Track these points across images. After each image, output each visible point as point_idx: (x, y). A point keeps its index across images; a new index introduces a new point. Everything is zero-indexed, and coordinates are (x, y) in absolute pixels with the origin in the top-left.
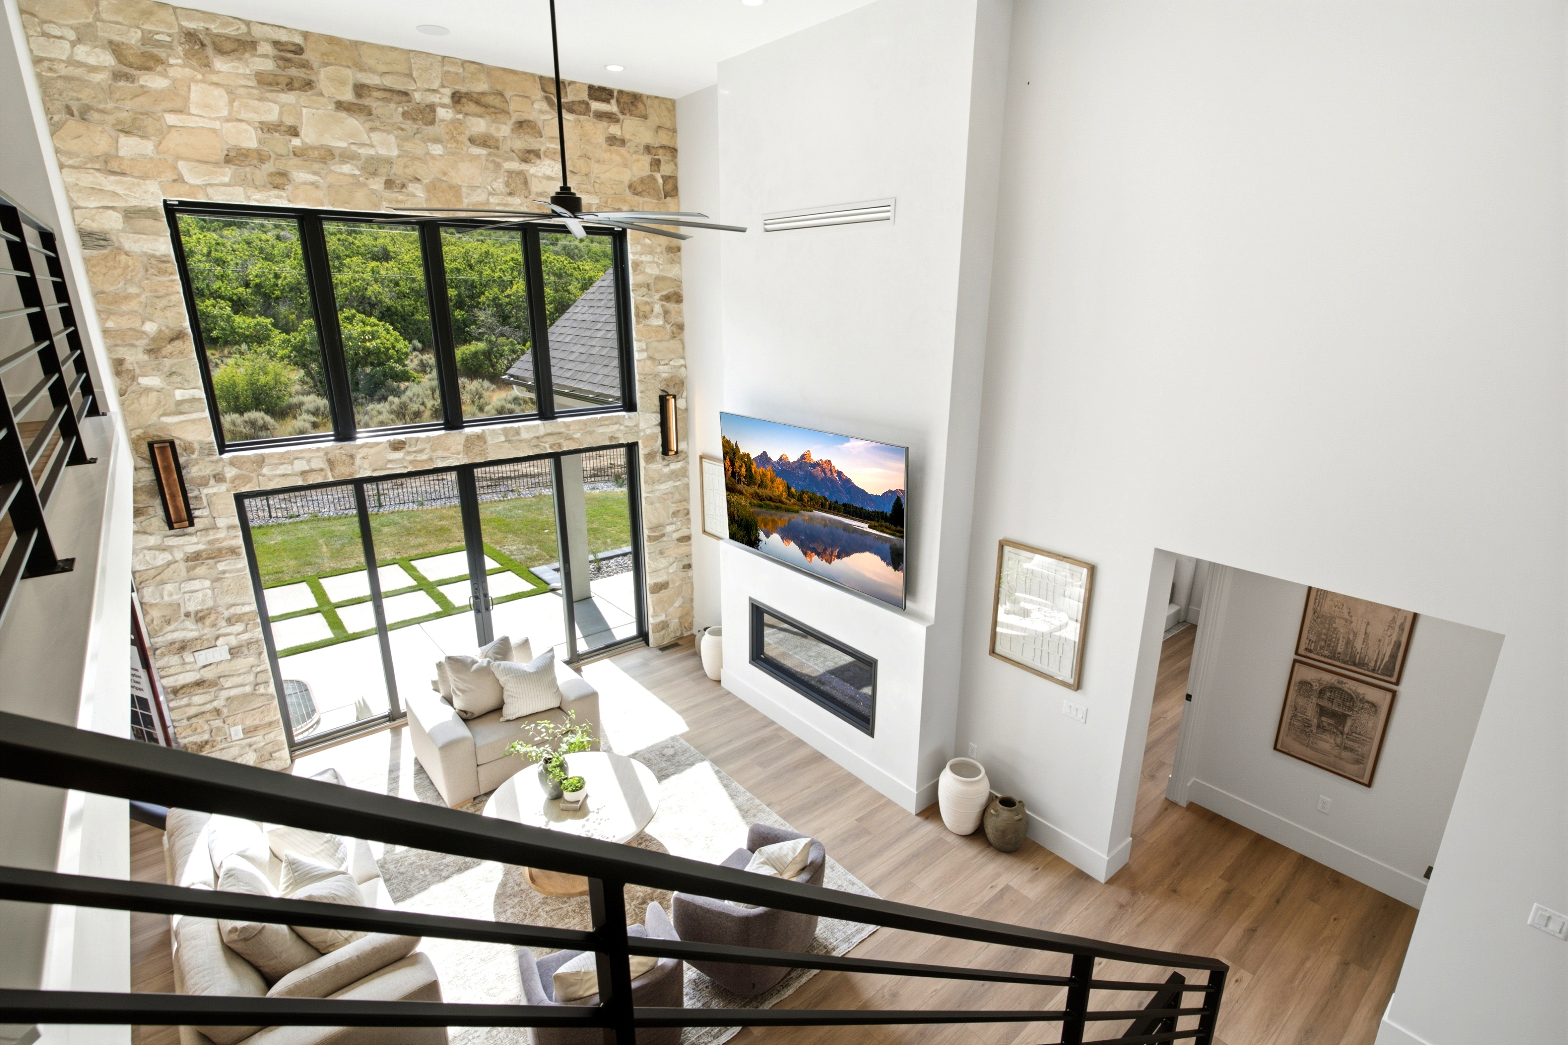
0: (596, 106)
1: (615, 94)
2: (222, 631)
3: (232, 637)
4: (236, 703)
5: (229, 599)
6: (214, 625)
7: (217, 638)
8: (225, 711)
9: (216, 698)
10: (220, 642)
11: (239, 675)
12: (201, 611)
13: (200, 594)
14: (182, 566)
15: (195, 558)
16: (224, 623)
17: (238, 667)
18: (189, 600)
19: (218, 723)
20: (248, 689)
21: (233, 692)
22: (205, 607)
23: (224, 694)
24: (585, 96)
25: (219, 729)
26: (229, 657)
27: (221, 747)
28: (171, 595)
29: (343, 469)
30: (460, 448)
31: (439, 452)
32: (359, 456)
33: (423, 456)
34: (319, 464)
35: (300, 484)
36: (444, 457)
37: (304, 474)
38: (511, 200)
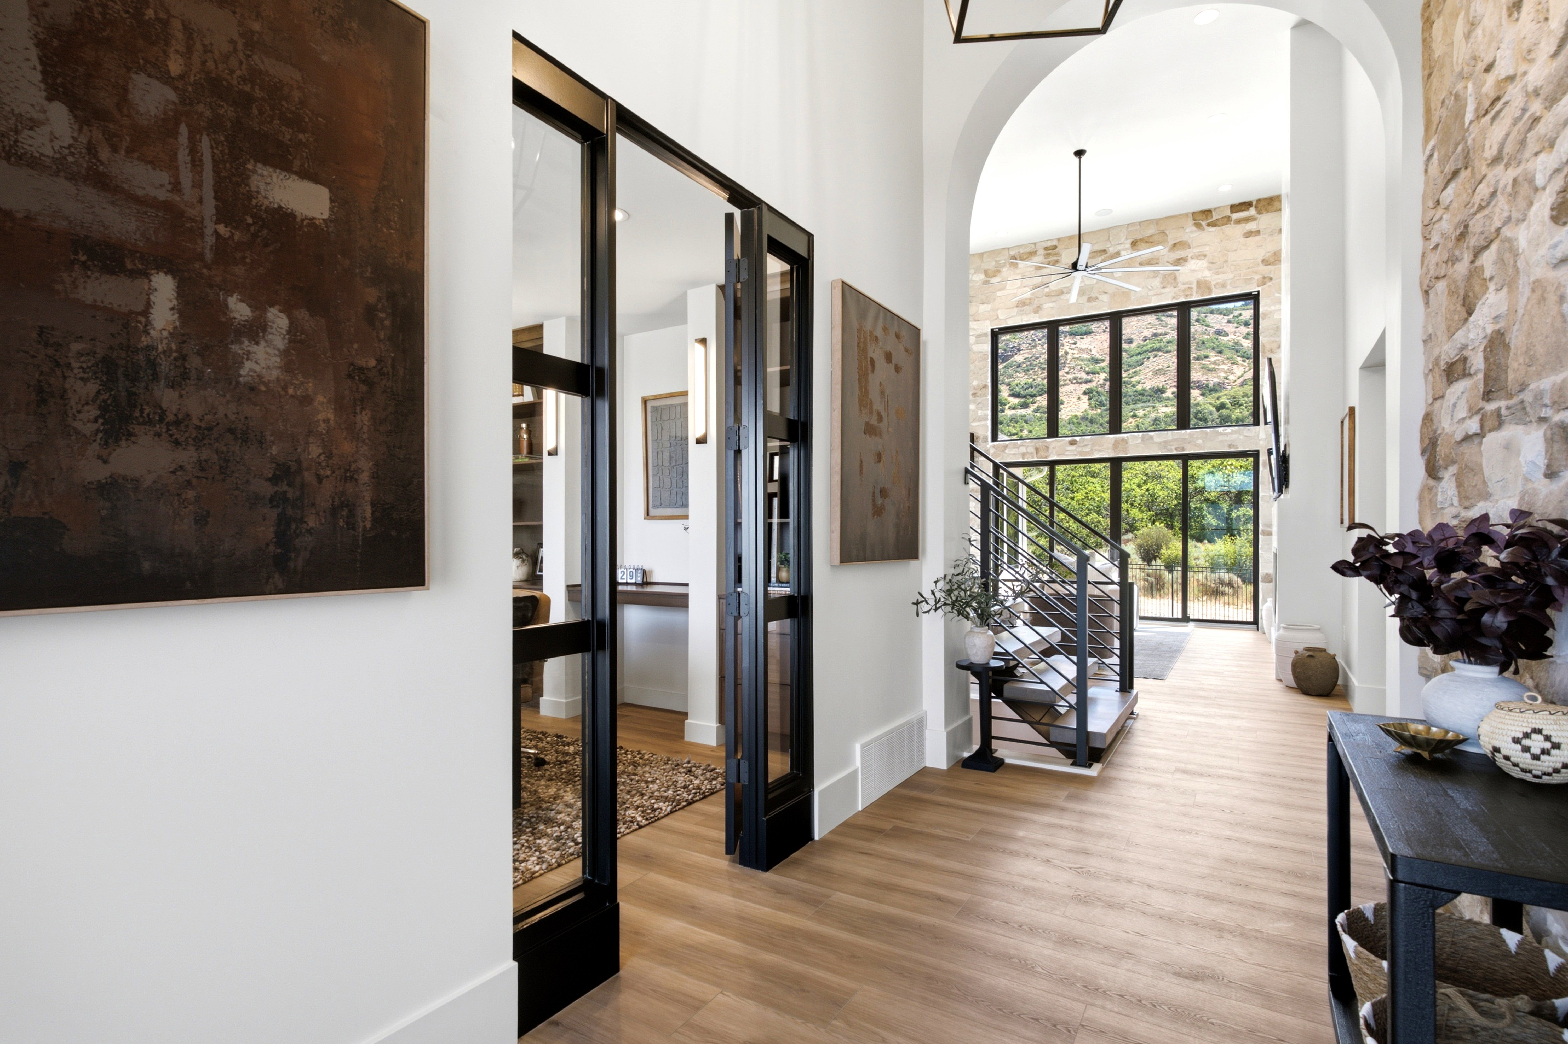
0: (1236, 216)
1: (1254, 203)
24: (1228, 212)
29: (1042, 453)
30: (1111, 446)
31: (1097, 448)
32: (1051, 447)
33: (1087, 449)
34: (1031, 450)
35: (1021, 460)
36: (1100, 451)
37: (1023, 455)
38: (1163, 291)
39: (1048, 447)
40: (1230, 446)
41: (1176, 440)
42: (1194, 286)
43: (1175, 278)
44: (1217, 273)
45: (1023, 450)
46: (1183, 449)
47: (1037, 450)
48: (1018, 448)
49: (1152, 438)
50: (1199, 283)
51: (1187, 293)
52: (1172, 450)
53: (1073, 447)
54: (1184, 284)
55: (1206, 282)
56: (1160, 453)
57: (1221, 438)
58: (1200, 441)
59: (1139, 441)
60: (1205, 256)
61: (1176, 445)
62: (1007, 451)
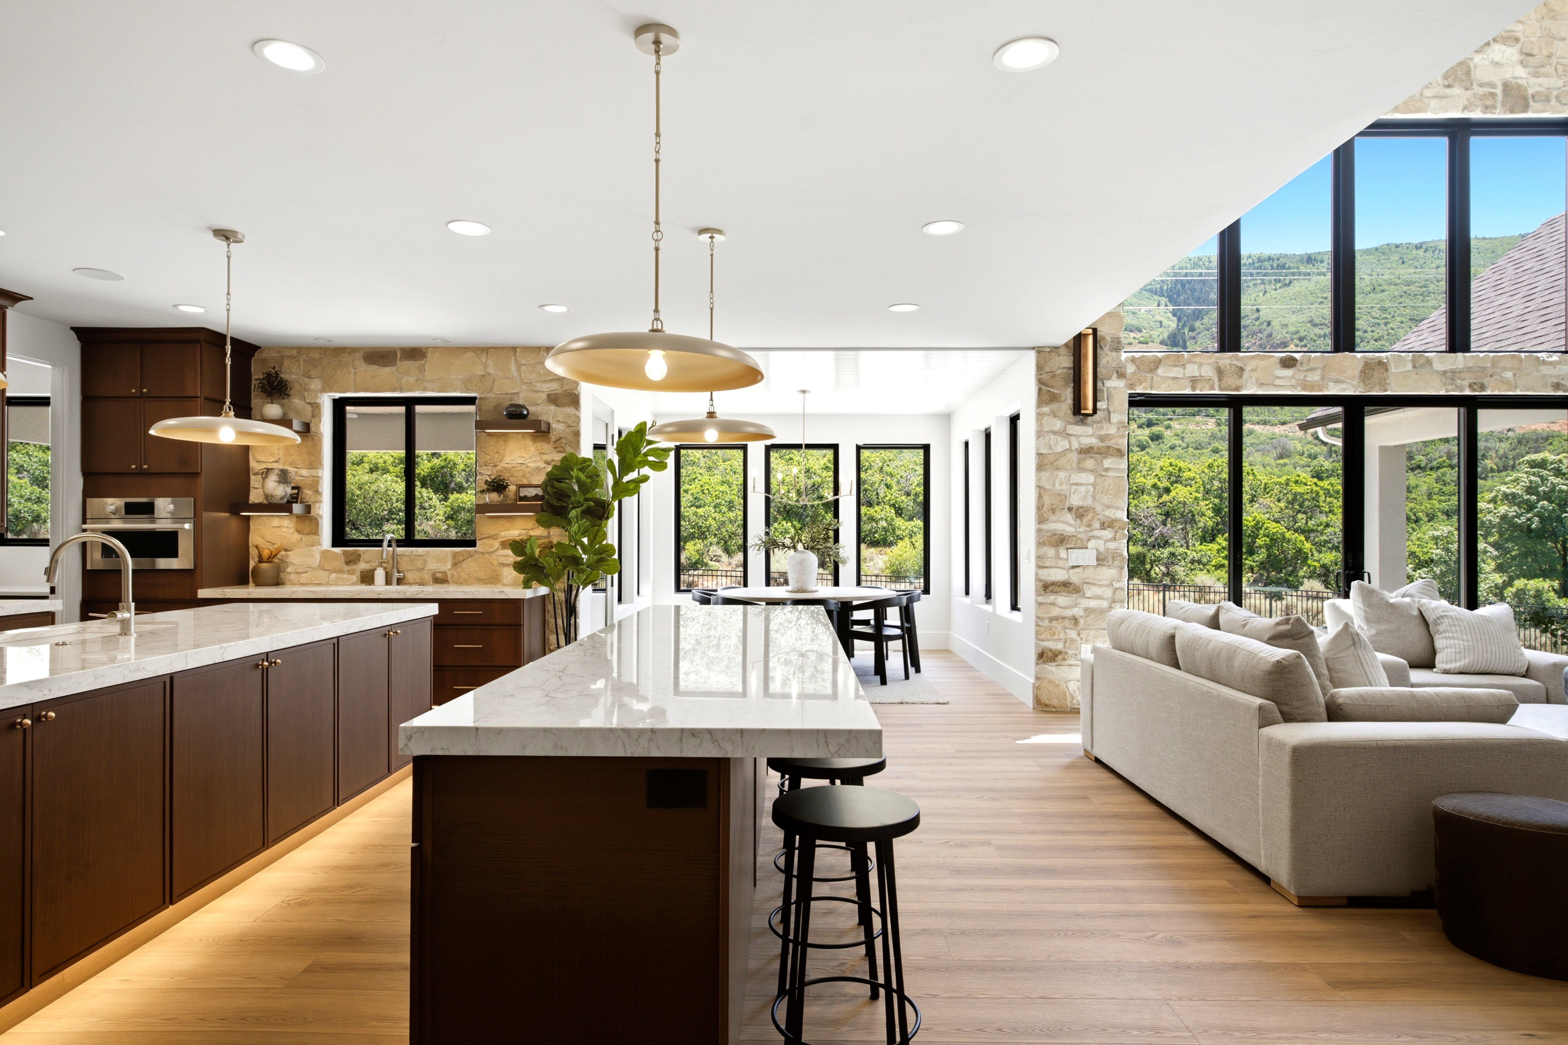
2: (1095, 533)
3: (1102, 542)
4: (1092, 617)
5: (1106, 500)
6: (1089, 526)
7: (1089, 540)
8: (1082, 622)
9: (1076, 605)
10: (1091, 544)
11: (1100, 586)
12: (1082, 507)
13: (1083, 489)
14: (1074, 457)
15: (1086, 451)
16: (1097, 525)
17: (1101, 577)
18: (1074, 493)
19: (1072, 634)
20: (1105, 604)
21: (1093, 604)
22: (1085, 504)
23: (1085, 603)
25: (1073, 641)
26: (1095, 563)
27: (1071, 663)
28: (1061, 484)
29: (1230, 381)
30: (1357, 373)
31: (1333, 375)
32: (1248, 368)
33: (1315, 377)
34: (1208, 372)
35: (1188, 391)
36: (1337, 381)
37: (1194, 381)
38: (1448, 91)
39: (1242, 369)
40: (1557, 386)
41: (1469, 370)
42: (1499, 91)
43: (1468, 73)
44: (1536, 75)
45: (1192, 370)
46: (1483, 387)
47: (1220, 372)
48: (1184, 366)
49: (1429, 362)
50: (1507, 88)
51: (1489, 102)
52: (1461, 389)
53: (1288, 372)
54: (1481, 85)
55: (1519, 86)
56: (1443, 393)
57: (1545, 370)
58: (1509, 375)
59: (1409, 367)
60: (1517, 40)
61: (1469, 378)
62: (1160, 371)
